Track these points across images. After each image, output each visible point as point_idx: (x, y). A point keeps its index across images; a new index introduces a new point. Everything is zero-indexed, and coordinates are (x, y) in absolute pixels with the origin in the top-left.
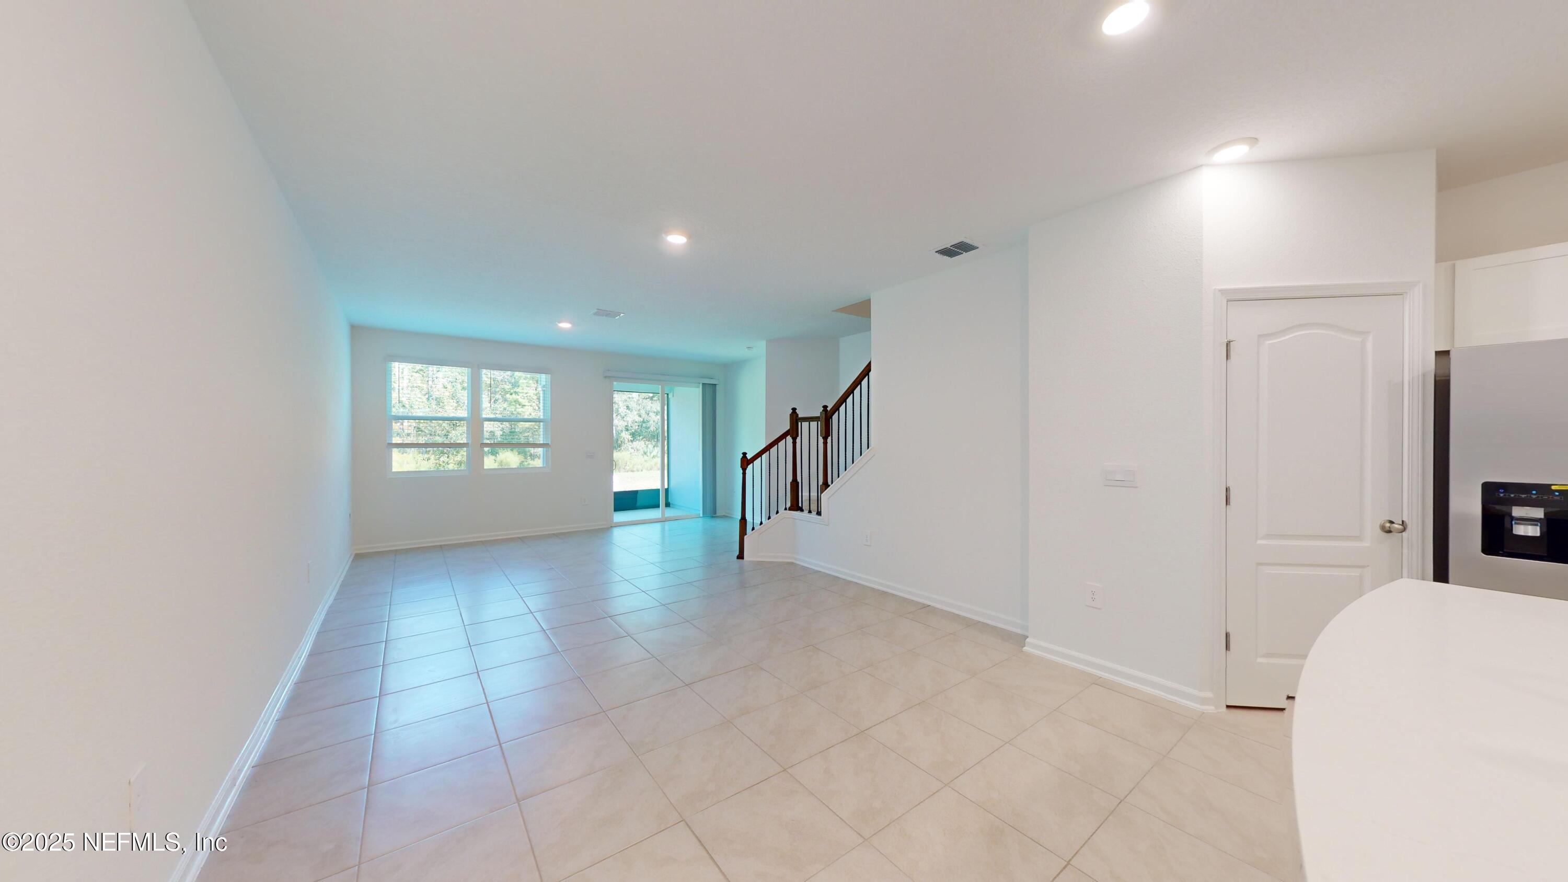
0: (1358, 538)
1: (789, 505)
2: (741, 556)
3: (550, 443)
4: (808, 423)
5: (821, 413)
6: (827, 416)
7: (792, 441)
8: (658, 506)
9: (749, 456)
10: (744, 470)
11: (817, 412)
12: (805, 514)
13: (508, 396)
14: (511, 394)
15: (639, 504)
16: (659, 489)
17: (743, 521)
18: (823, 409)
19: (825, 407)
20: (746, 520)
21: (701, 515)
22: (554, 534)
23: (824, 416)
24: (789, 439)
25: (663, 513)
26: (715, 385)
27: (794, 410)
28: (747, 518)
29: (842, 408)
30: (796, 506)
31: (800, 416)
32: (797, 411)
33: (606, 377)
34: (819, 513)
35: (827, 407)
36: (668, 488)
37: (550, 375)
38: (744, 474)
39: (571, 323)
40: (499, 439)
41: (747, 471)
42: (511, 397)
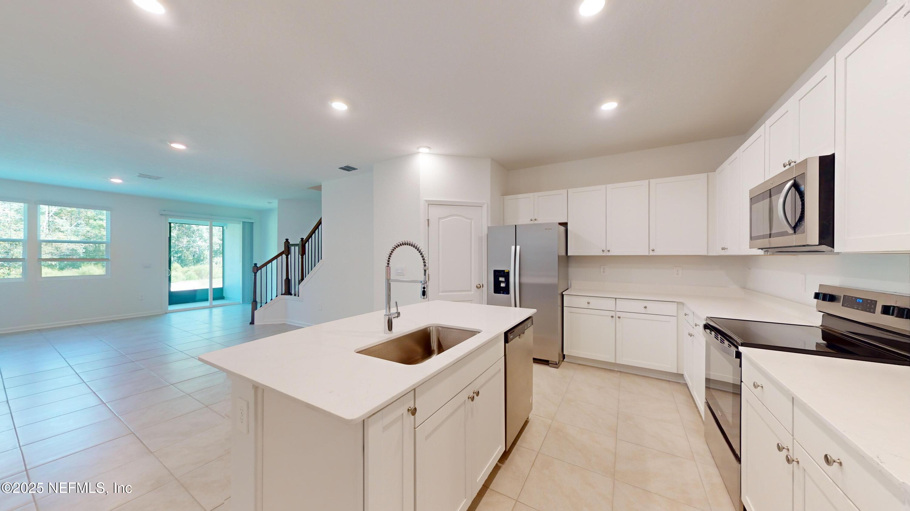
0: (470, 291)
1: (283, 292)
2: (252, 323)
3: (110, 258)
4: (294, 247)
5: (300, 242)
6: (304, 243)
7: (285, 257)
8: (207, 300)
9: (258, 265)
10: (255, 273)
11: (298, 241)
12: (293, 296)
13: (91, 221)
14: (95, 220)
15: (198, 298)
16: (208, 289)
17: (254, 303)
18: (301, 240)
19: (302, 239)
20: (257, 302)
21: (241, 303)
22: (113, 320)
23: (301, 243)
24: (284, 256)
25: (211, 303)
26: (253, 223)
27: (287, 240)
28: (257, 301)
29: (310, 240)
30: (288, 292)
31: (290, 243)
32: (289, 240)
33: (161, 215)
34: (298, 296)
35: (303, 239)
36: (223, 288)
37: (110, 212)
38: (255, 276)
39: (122, 180)
40: (82, 255)
41: (257, 274)
42: (95, 223)
